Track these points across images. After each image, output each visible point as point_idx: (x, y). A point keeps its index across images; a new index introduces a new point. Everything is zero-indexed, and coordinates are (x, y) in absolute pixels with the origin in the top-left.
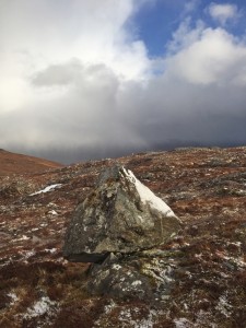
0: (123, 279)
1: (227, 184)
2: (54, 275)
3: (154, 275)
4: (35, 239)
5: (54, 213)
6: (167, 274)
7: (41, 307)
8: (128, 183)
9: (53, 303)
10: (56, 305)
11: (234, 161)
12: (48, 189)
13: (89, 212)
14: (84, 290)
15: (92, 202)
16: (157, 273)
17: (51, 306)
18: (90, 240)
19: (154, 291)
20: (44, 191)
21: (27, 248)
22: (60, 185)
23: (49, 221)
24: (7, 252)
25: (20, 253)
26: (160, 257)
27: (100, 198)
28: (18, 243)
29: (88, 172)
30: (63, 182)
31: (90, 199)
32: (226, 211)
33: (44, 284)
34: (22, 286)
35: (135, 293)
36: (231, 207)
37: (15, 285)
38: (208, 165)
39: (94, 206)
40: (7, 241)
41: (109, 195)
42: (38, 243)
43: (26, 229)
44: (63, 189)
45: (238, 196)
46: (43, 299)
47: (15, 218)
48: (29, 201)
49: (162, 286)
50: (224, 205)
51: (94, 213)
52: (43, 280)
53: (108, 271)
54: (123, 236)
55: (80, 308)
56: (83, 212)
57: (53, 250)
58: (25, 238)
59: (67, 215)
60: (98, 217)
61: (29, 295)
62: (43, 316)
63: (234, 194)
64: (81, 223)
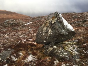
0: (59, 52)
1: (79, 23)
2: (33, 48)
3: (71, 51)
4: (26, 36)
5: (30, 30)
6: (75, 51)
7: (30, 58)
8: (60, 18)
9: (34, 57)
10: (35, 58)
11: (80, 17)
12: (28, 24)
13: (45, 29)
14: (43, 53)
15: (46, 25)
16: (72, 50)
17: (33, 58)
18: (46, 38)
19: (73, 57)
20: (27, 24)
21: (24, 39)
22: (31, 23)
23: (29, 32)
24: (19, 40)
25: (22, 40)
26: (70, 44)
27: (49, 24)
28: (21, 37)
29: (39, 19)
30: (32, 22)
31: (45, 24)
32: (79, 30)
33: (30, 50)
34: (23, 50)
35: (65, 57)
36: (81, 29)
37: (21, 50)
38: (73, 18)
39: (47, 27)
40: (18, 37)
41: (53, 23)
42: (26, 38)
43: (23, 34)
44: (32, 24)
45: (83, 26)
46: (31, 55)
47: (20, 31)
48: (24, 27)
49: (75, 56)
50: (79, 29)
51: (47, 29)
52: (30, 49)
53: (52, 48)
54: (57, 37)
55: (45, 61)
56: (43, 29)
57: (31, 40)
58: (23, 36)
59: (34, 30)
60: (49, 30)
61: (26, 54)
62: (31, 62)
63: (82, 26)
64: (42, 32)
